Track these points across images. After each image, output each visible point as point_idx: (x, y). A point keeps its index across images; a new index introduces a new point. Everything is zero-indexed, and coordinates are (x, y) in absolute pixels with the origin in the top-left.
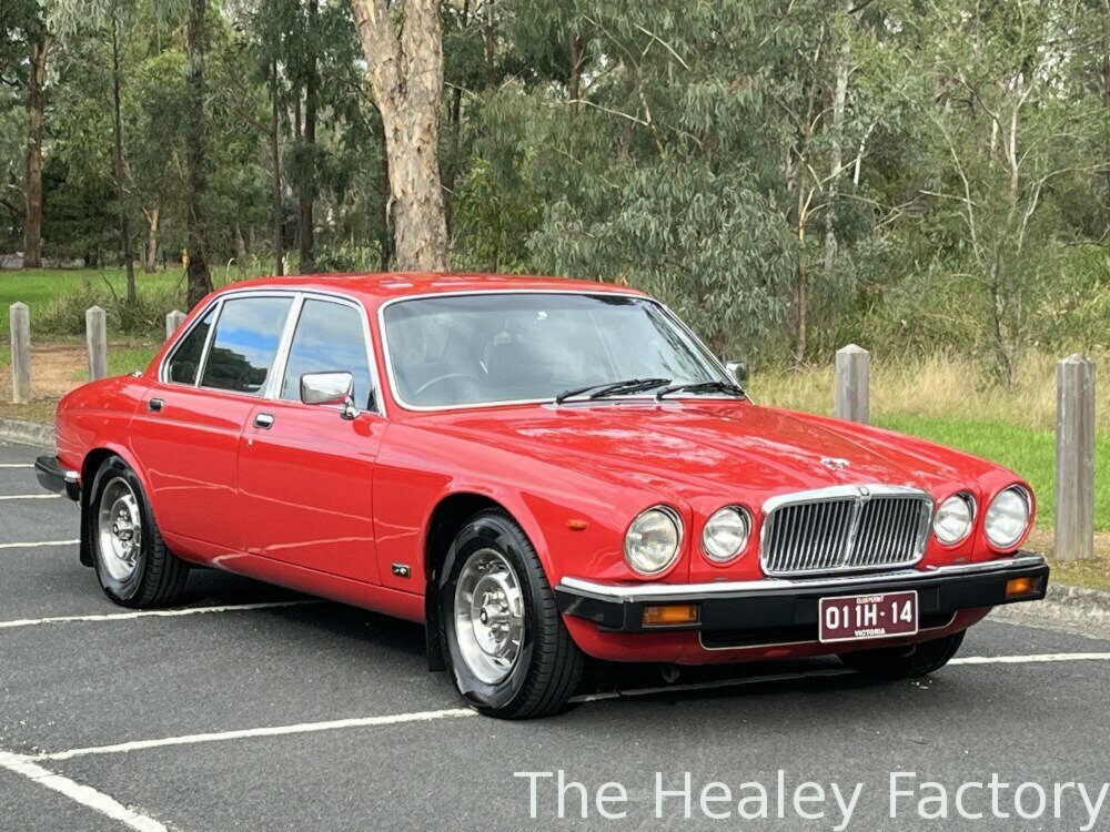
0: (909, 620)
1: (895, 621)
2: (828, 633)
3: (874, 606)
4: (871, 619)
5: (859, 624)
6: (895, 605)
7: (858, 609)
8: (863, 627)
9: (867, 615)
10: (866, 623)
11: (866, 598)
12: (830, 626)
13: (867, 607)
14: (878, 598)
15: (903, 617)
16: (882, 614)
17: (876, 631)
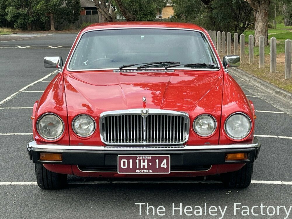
0: (165, 168)
1: (157, 167)
2: (122, 170)
3: (146, 161)
4: (144, 166)
5: (138, 167)
6: (157, 161)
7: (137, 161)
8: (140, 169)
9: (142, 164)
10: (142, 167)
11: (142, 157)
12: (123, 167)
13: (142, 161)
14: (149, 157)
15: (162, 166)
16: (150, 164)
17: (147, 171)
